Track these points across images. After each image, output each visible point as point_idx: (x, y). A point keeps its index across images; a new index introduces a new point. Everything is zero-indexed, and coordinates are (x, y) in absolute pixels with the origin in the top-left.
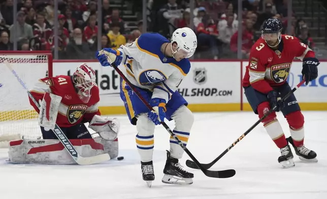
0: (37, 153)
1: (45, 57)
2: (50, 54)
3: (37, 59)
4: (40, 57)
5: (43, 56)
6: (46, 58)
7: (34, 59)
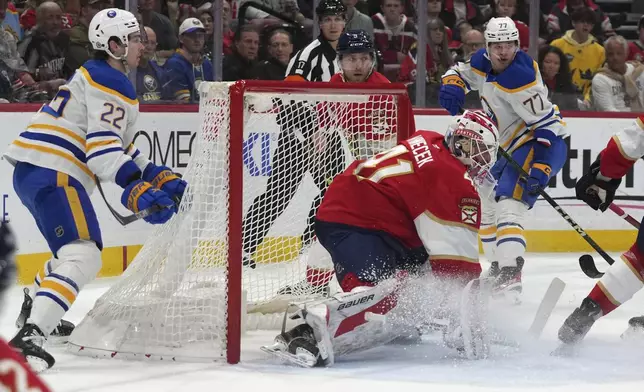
0: (357, 328)
1: (390, 99)
2: (404, 92)
3: (369, 105)
4: (377, 99)
5: (384, 98)
6: (393, 102)
7: (362, 106)
